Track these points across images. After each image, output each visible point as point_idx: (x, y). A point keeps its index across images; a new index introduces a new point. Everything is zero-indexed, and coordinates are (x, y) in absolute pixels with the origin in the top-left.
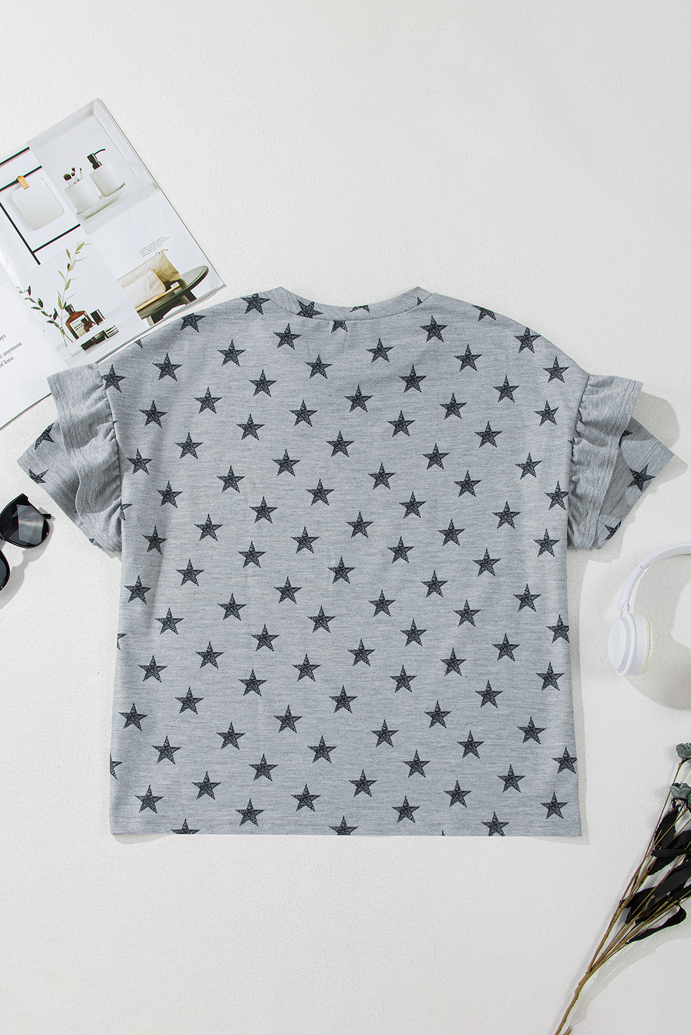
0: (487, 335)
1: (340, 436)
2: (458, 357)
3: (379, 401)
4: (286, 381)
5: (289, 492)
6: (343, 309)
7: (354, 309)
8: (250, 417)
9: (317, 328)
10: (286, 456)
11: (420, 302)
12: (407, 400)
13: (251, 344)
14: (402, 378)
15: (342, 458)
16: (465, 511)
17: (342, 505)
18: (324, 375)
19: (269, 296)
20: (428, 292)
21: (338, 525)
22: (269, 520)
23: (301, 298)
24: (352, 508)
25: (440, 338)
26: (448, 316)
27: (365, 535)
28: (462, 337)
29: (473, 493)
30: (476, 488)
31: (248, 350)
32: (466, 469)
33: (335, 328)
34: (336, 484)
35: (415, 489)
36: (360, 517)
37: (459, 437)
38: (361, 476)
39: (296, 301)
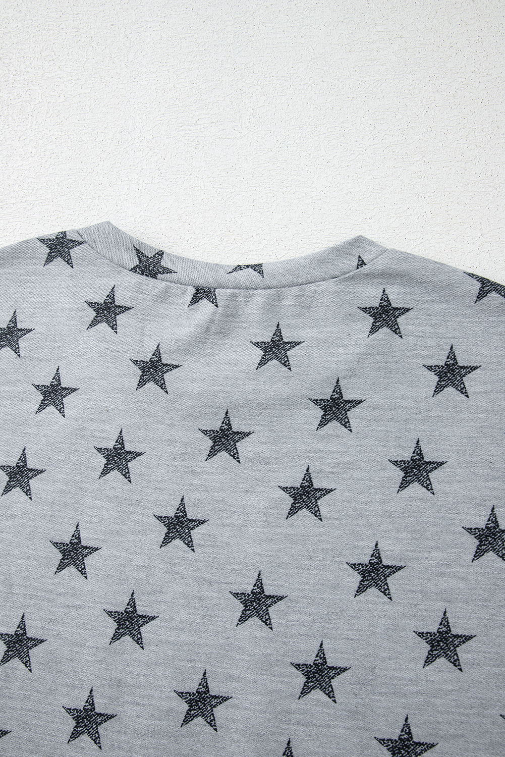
0: (491, 331)
1: (182, 508)
2: (430, 368)
3: (266, 443)
4: (93, 390)
5: (73, 611)
6: (216, 267)
7: (235, 270)
8: (24, 454)
9: (163, 297)
10: (77, 536)
11: (362, 263)
12: (320, 446)
13: (44, 319)
14: (315, 401)
15: (181, 554)
16: (438, 701)
17: (170, 653)
18: (162, 386)
19: (85, 236)
20: (379, 246)
21: (157, 694)
22: (27, 664)
23: (141, 244)
24: (191, 661)
25: (397, 331)
26: (416, 290)
27: (212, 723)
28: (441, 330)
29: (456, 663)
30: (464, 652)
31: (38, 329)
32: (440, 606)
33: (195, 299)
34: (163, 607)
35: (326, 635)
36: (204, 683)
37: (428, 534)
38: (215, 595)
39: (131, 246)
